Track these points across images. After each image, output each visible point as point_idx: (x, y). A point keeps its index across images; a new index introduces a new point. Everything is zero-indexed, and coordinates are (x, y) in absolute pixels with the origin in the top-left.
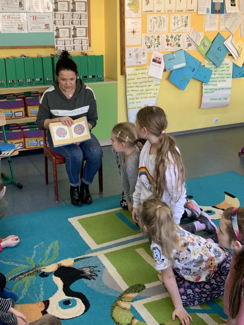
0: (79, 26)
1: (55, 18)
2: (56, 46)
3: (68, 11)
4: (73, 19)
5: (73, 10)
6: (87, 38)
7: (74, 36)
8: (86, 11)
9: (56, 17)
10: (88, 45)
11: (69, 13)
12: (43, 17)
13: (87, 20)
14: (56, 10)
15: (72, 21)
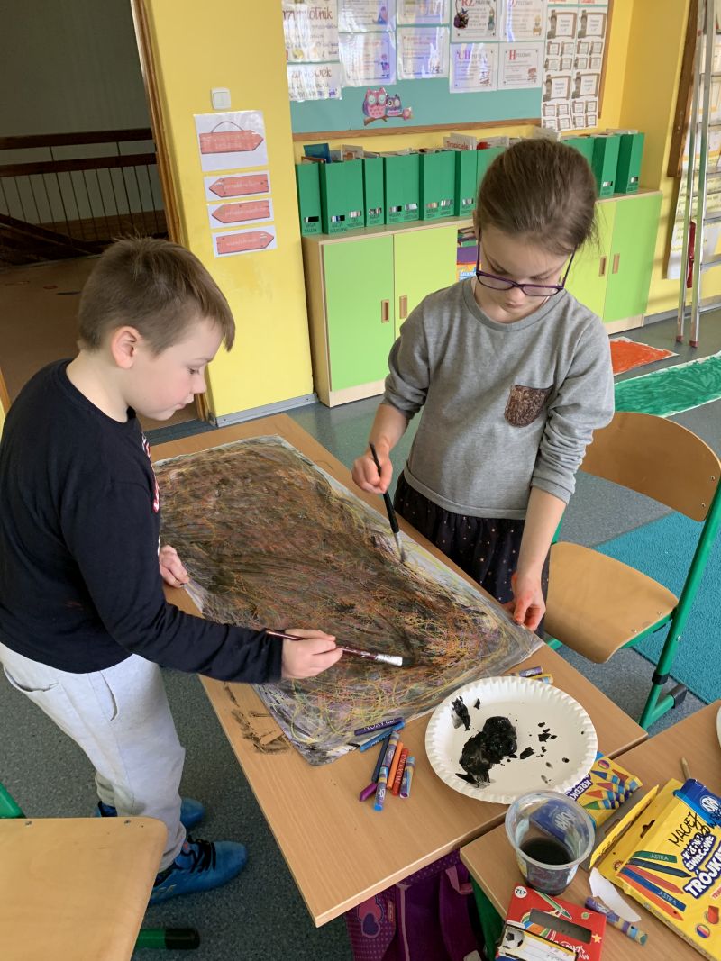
0: (588, 71)
1: (548, 53)
2: (543, 118)
3: (573, 36)
4: (579, 56)
5: (582, 35)
6: (597, 99)
7: (576, 95)
8: (602, 36)
9: (551, 52)
10: (596, 114)
11: (574, 41)
12: (527, 52)
13: (601, 56)
14: (551, 35)
15: (577, 60)
